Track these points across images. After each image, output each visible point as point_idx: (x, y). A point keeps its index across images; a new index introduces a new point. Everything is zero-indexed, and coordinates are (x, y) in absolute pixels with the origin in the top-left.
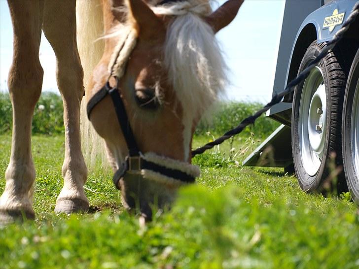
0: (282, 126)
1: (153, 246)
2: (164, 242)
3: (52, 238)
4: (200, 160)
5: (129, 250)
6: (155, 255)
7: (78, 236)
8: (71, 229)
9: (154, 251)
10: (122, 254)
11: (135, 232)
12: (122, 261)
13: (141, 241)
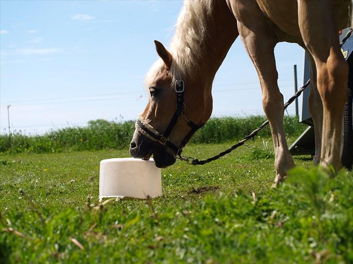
0: (310, 127)
1: (263, 211)
2: (270, 208)
3: (197, 211)
4: (256, 155)
5: (248, 214)
6: (266, 216)
7: (214, 208)
8: (207, 204)
9: (265, 214)
10: (244, 218)
11: (249, 202)
12: (244, 222)
13: (255, 208)
